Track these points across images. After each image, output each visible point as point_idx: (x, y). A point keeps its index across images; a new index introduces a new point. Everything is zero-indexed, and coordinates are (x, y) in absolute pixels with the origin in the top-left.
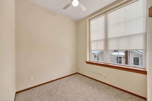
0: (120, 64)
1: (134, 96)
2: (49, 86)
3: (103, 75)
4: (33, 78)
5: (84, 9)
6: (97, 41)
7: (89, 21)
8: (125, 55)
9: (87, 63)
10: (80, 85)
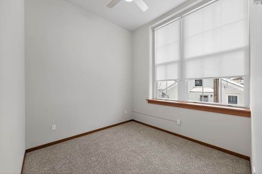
0: (205, 102)
1: (228, 155)
2: (83, 141)
3: (176, 122)
4: (55, 125)
5: (144, 7)
6: (166, 64)
7: (153, 31)
8: (214, 92)
9: (150, 102)
10: (137, 138)
